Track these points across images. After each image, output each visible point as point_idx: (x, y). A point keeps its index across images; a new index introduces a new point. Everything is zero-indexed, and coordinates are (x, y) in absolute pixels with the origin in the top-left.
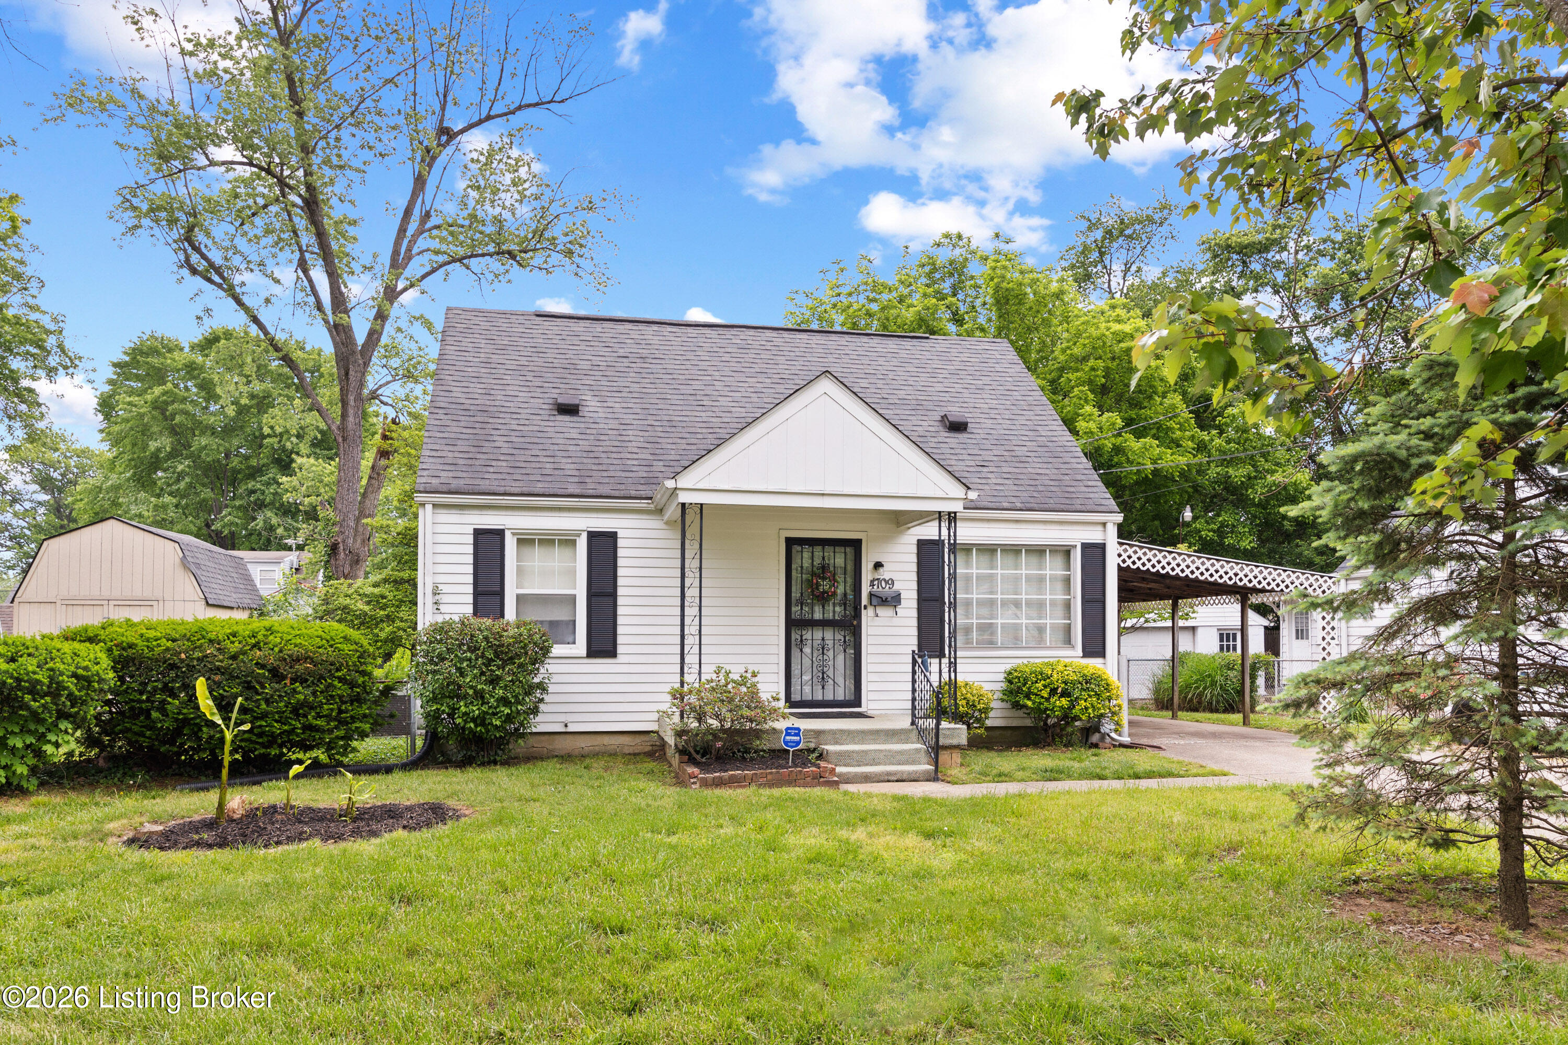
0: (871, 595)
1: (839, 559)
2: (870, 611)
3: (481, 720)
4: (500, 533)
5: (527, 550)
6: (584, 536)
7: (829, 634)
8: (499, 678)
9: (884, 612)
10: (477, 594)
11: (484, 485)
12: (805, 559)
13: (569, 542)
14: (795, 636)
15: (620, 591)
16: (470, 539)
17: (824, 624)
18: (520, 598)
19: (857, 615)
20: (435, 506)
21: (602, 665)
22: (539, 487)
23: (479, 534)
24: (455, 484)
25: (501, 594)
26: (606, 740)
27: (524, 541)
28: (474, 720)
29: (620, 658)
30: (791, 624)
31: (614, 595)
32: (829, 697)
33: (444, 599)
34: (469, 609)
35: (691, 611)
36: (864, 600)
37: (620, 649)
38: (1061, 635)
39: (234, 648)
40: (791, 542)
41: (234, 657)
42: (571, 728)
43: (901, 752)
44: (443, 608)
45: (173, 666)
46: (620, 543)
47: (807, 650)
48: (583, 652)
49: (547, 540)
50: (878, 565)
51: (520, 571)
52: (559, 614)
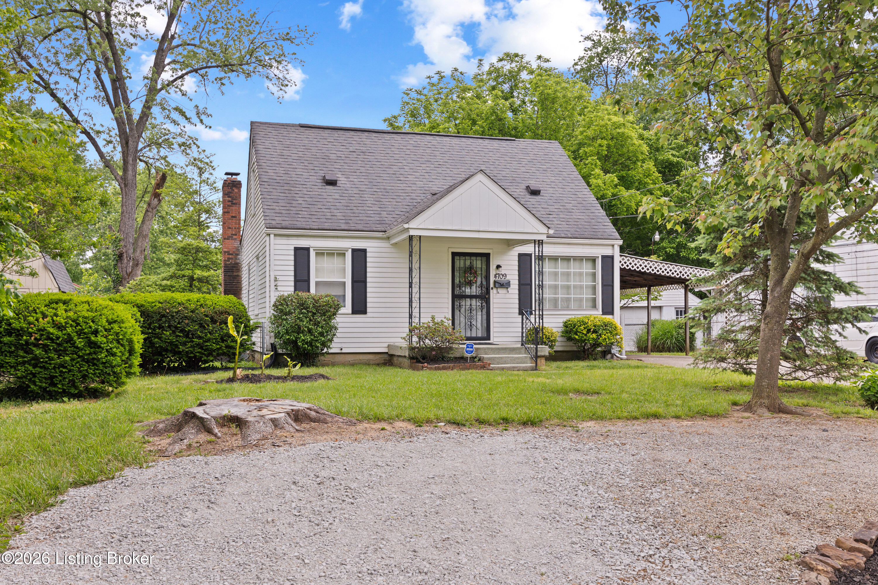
0: (495, 282)
1: (478, 263)
2: (495, 290)
3: (310, 344)
4: (307, 249)
5: (320, 258)
6: (350, 251)
7: (474, 302)
8: (319, 323)
9: (502, 291)
10: (296, 281)
11: (299, 224)
12: (460, 263)
13: (342, 254)
14: (457, 303)
15: (368, 280)
16: (292, 253)
17: (471, 297)
18: (317, 283)
19: (488, 293)
20: (275, 235)
21: (359, 318)
22: (326, 226)
23: (296, 249)
24: (284, 224)
25: (308, 281)
26: (361, 357)
27: (320, 253)
28: (307, 343)
29: (369, 315)
30: (455, 297)
31: (365, 282)
32: (474, 335)
33: (279, 283)
34: (292, 289)
36: (492, 285)
37: (368, 310)
38: (590, 304)
39: (193, 306)
40: (454, 254)
41: (192, 312)
42: (343, 351)
43: (518, 358)
44: (279, 288)
45: (163, 316)
46: (368, 255)
47: (463, 310)
48: (350, 311)
49: (331, 253)
50: (498, 267)
51: (317, 270)
52: (336, 292)
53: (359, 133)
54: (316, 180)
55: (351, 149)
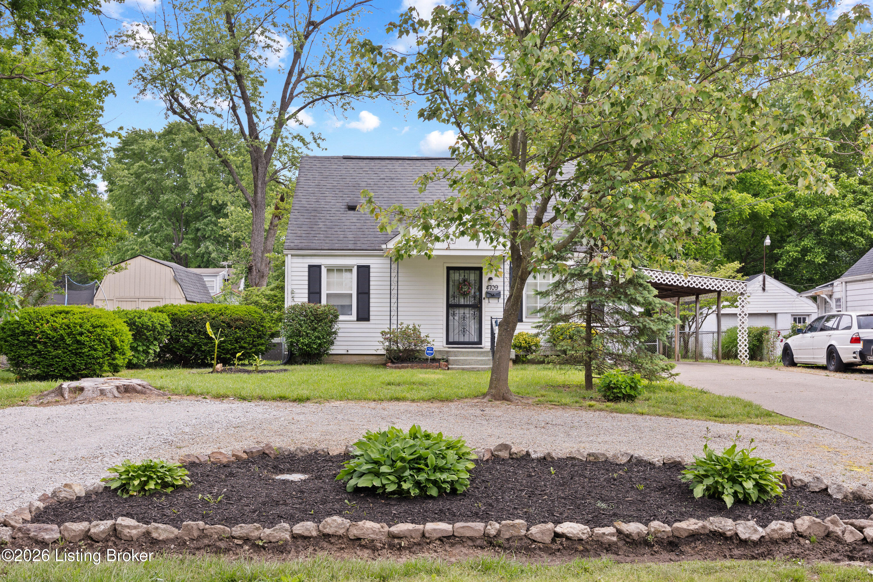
0: (487, 293)
1: (472, 277)
2: (486, 300)
3: (308, 345)
4: (319, 267)
5: (331, 274)
6: (356, 267)
7: (467, 311)
8: (316, 328)
9: (493, 301)
10: (309, 293)
11: (313, 246)
12: (456, 276)
13: (349, 270)
14: (451, 312)
15: (371, 292)
16: (307, 269)
17: (464, 306)
18: (328, 295)
19: (480, 302)
20: (292, 255)
21: (363, 325)
22: (337, 246)
23: (310, 267)
24: (301, 245)
25: (320, 293)
26: (365, 358)
27: (330, 270)
28: (306, 345)
29: (371, 322)
30: (449, 306)
31: (368, 293)
32: (467, 340)
33: (296, 295)
34: (306, 300)
35: (394, 300)
36: (484, 295)
37: (371, 318)
39: (213, 315)
40: (449, 269)
41: (213, 319)
42: (350, 352)
43: (482, 360)
44: (295, 299)
45: (191, 322)
46: (371, 270)
47: (456, 318)
48: (355, 319)
49: (340, 270)
50: (490, 279)
51: (328, 284)
52: (345, 302)
53: (394, 162)
54: (341, 205)
55: (382, 176)
